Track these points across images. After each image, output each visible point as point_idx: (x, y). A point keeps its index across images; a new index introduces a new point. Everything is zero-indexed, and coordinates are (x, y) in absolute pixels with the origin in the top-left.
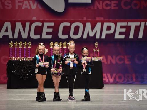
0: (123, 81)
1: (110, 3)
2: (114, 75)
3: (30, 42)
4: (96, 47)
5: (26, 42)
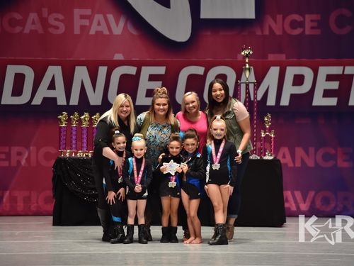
1: (302, 19)
4: (267, 127)
5: (97, 114)
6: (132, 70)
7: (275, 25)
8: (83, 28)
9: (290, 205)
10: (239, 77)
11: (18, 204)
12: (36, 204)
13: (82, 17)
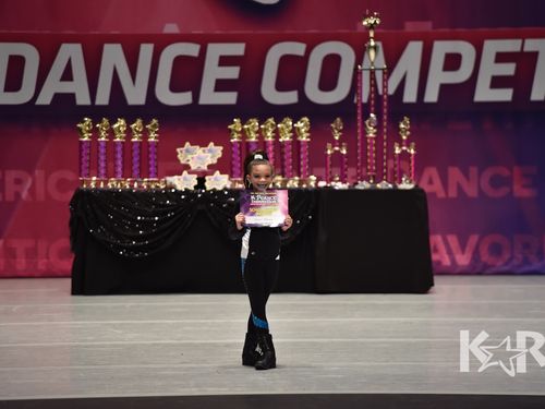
0: (506, 264)
2: (473, 239)
3: (155, 121)
4: (404, 138)
5: (139, 122)
6: (192, 50)
9: (441, 256)
10: (359, 60)
11: (18, 260)
12: (45, 260)
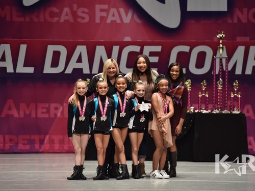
6: (137, 49)
7: (242, 16)
8: (102, 18)
9: (253, 147)
10: (215, 53)
11: (55, 145)
12: (67, 145)
13: (102, 10)
